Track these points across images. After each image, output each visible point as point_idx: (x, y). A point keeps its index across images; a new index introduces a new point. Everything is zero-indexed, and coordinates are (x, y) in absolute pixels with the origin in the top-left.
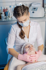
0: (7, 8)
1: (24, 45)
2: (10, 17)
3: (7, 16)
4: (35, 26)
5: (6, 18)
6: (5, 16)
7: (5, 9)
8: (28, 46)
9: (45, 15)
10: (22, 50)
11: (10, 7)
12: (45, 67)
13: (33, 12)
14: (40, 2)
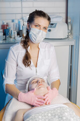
0: (7, 23)
1: (30, 79)
2: (13, 37)
3: (7, 36)
4: (46, 49)
5: (5, 39)
6: (5, 36)
7: (4, 25)
8: (36, 80)
9: (68, 36)
10: (27, 87)
11: (13, 21)
12: (59, 111)
13: (50, 30)
14: (60, 15)
